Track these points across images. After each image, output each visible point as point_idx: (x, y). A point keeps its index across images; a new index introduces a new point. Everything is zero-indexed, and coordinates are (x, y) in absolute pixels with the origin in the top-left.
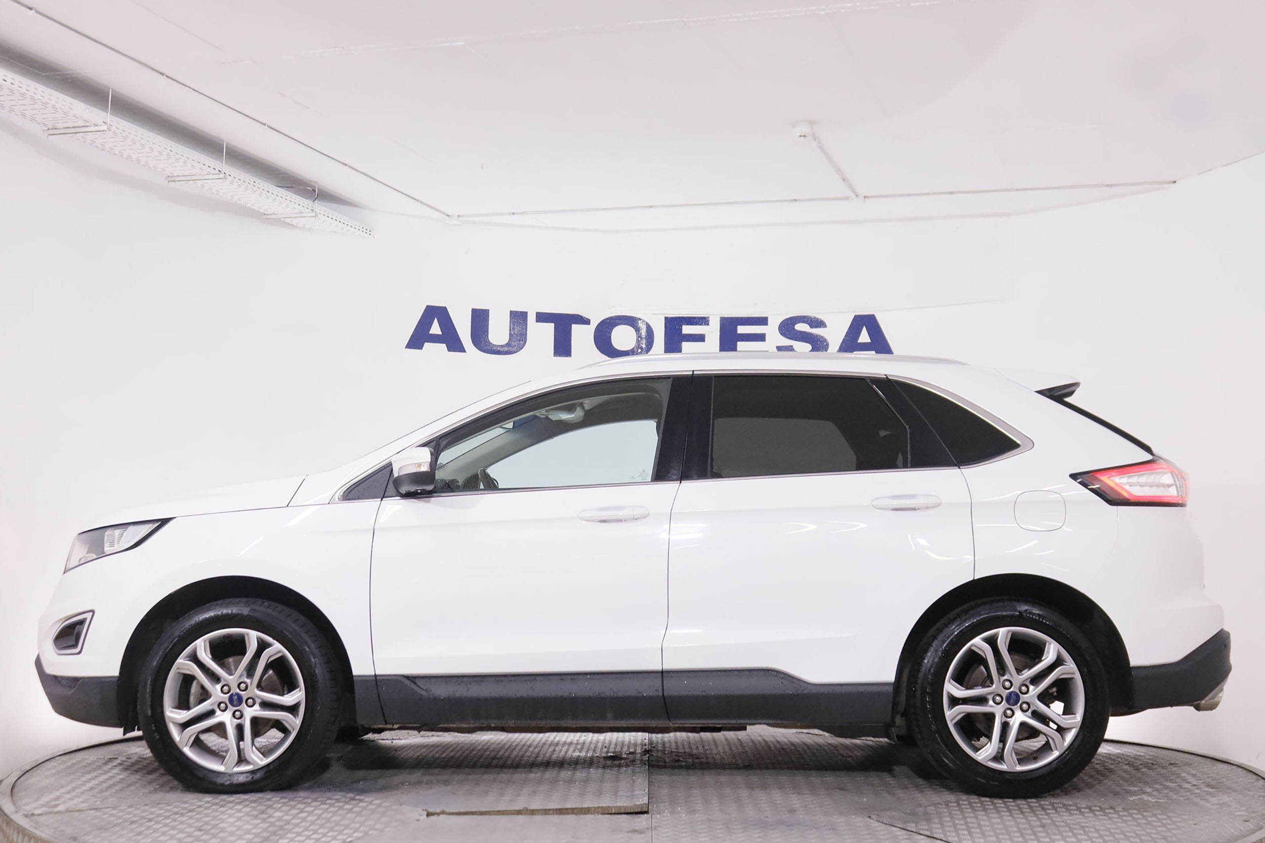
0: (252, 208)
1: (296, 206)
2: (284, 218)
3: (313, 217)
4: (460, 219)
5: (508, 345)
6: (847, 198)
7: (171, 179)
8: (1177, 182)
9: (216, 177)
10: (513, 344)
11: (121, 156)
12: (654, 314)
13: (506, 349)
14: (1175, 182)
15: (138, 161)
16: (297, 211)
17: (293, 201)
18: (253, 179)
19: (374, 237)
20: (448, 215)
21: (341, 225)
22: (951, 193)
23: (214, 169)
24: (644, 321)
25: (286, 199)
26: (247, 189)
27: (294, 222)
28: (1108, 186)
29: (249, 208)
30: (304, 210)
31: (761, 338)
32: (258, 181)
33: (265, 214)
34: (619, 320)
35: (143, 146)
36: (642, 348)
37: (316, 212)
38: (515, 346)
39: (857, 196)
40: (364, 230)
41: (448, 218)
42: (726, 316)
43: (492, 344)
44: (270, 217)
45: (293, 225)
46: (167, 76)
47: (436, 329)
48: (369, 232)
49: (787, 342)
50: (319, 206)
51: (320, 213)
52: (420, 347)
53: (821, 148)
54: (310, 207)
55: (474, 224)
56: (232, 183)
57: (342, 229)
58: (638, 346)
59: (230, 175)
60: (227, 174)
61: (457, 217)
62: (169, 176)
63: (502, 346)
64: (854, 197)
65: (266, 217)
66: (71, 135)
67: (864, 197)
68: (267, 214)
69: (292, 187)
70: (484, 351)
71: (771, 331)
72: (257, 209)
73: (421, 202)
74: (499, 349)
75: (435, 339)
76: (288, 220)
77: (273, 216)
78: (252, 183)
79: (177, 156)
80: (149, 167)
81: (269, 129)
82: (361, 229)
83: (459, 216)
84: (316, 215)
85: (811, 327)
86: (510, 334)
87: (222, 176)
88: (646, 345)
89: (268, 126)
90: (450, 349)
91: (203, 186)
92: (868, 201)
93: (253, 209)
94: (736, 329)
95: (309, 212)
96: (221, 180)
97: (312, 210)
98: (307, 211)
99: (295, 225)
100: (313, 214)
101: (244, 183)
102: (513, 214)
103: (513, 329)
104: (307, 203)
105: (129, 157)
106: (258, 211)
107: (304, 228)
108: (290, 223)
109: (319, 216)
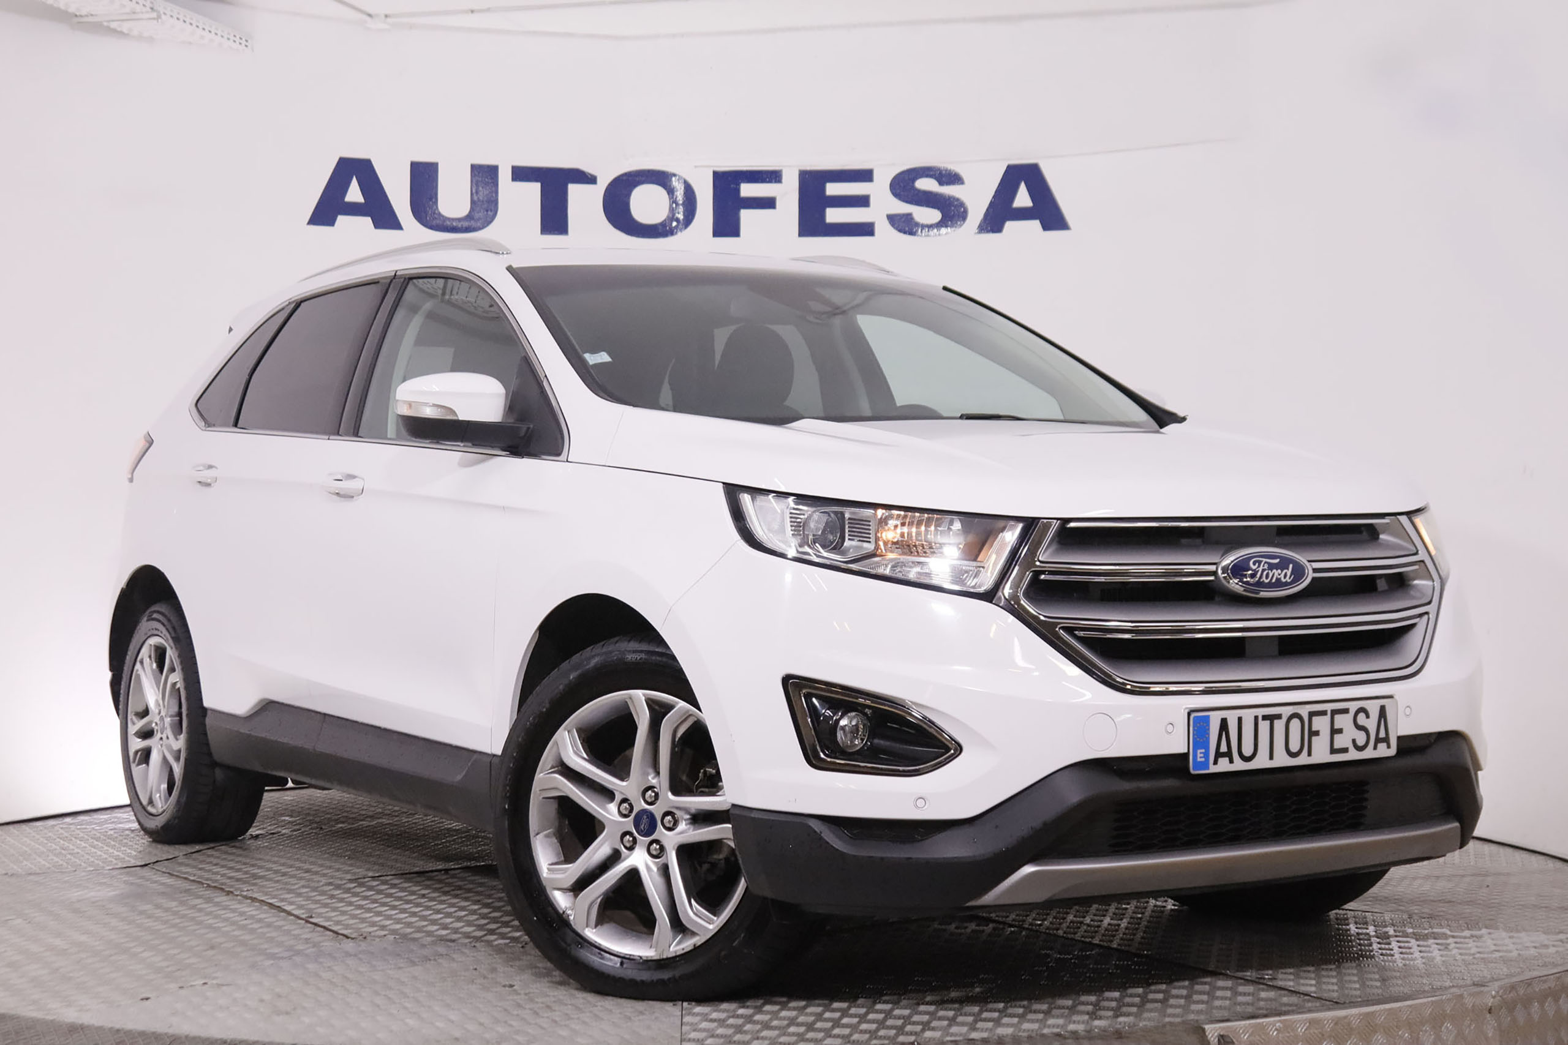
0: (55, 5)
1: (127, 2)
2: (109, 21)
3: (154, 19)
4: (389, 20)
5: (469, 217)
10: (477, 216)
12: (696, 167)
13: (466, 224)
16: (127, 10)
19: (253, 50)
20: (370, 15)
21: (199, 31)
24: (680, 178)
27: (125, 27)
29: (50, 6)
30: (138, 8)
31: (862, 201)
33: (76, 16)
34: (642, 176)
36: (678, 220)
37: (158, 12)
38: (479, 219)
40: (237, 39)
41: (369, 18)
42: (808, 168)
43: (443, 216)
44: (84, 19)
45: (121, 33)
47: (354, 194)
48: (245, 41)
49: (903, 208)
51: (165, 14)
52: (331, 222)
54: (148, 4)
55: (411, 28)
57: (202, 37)
58: (672, 217)
61: (383, 16)
63: (459, 220)
65: (76, 20)
68: (81, 16)
70: (431, 228)
71: (879, 190)
74: (454, 224)
75: (354, 210)
76: (113, 25)
77: (90, 19)
82: (232, 38)
83: (386, 16)
84: (159, 17)
85: (941, 183)
86: (473, 202)
88: (684, 215)
90: (377, 225)
93: (57, 7)
94: (824, 190)
95: (147, 12)
97: (152, 9)
98: (144, 10)
99: (125, 31)
100: (154, 15)
102: (472, 11)
103: (477, 193)
106: (66, 13)
107: (140, 38)
108: (119, 29)
109: (163, 17)
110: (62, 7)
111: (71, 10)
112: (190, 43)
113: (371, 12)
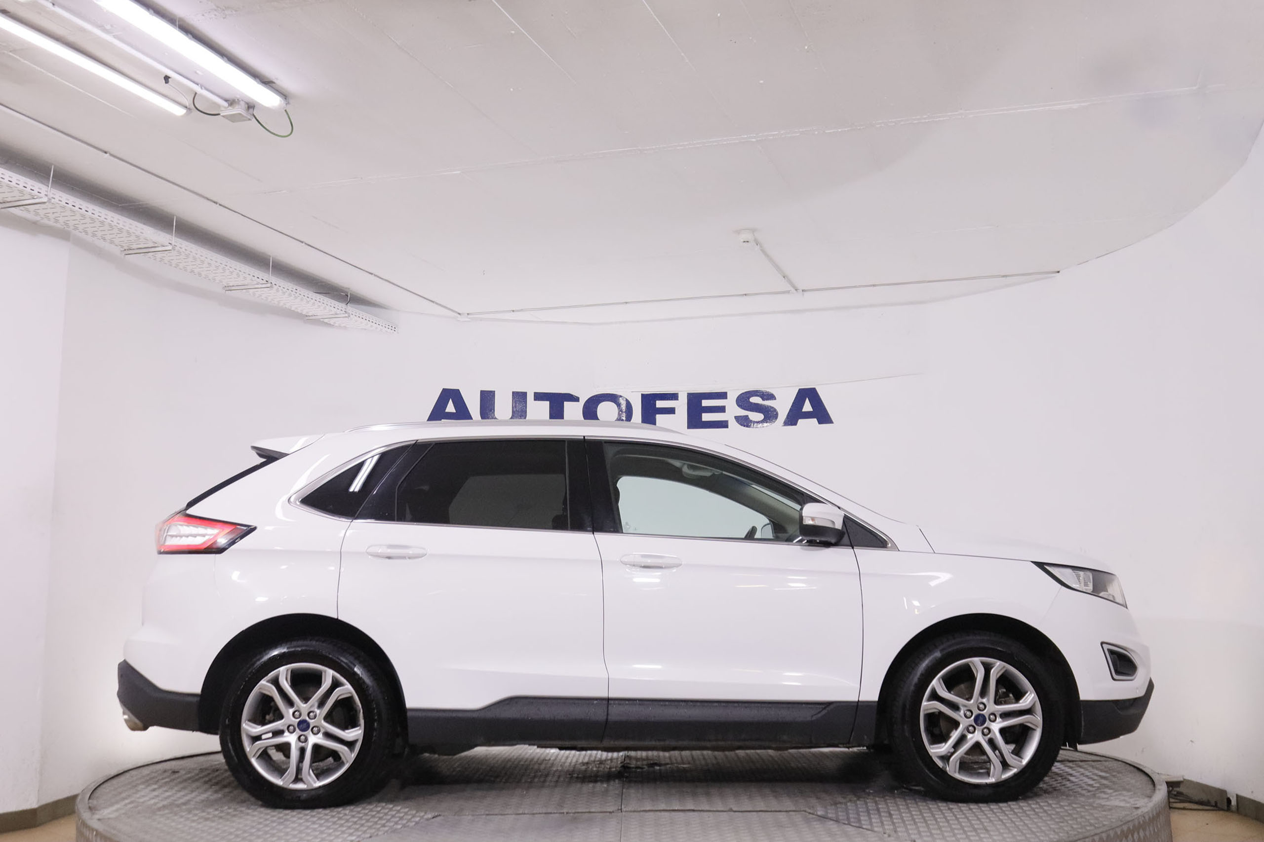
0: (296, 311)
1: (332, 309)
2: (322, 319)
3: (347, 317)
4: (469, 316)
6: (788, 292)
7: (228, 288)
8: (1061, 272)
9: (264, 286)
11: (186, 270)
12: (632, 392)
14: (1058, 272)
15: (200, 274)
16: (333, 313)
17: (329, 304)
18: (295, 287)
19: (398, 333)
20: (459, 314)
21: (370, 323)
22: (874, 286)
23: (262, 280)
25: (323, 303)
26: (290, 295)
27: (332, 322)
28: (1004, 276)
29: (293, 311)
30: (339, 312)
32: (299, 288)
33: (307, 316)
35: (217, 267)
37: (349, 313)
39: (796, 290)
40: (390, 327)
41: (458, 315)
42: (692, 392)
44: (311, 318)
45: (330, 324)
46: (220, 205)
48: (394, 329)
50: (351, 308)
51: (352, 314)
53: (764, 251)
54: (344, 310)
55: (481, 320)
56: (277, 290)
57: (372, 326)
59: (275, 284)
60: (273, 284)
61: (466, 315)
62: (226, 286)
64: (793, 290)
65: (306, 318)
66: (143, 254)
67: (803, 291)
68: (309, 316)
69: (329, 293)
72: (300, 312)
73: (437, 304)
76: (326, 321)
77: (314, 318)
78: (294, 290)
79: (231, 270)
80: (209, 279)
81: (307, 246)
82: (387, 327)
83: (468, 314)
84: (349, 316)
87: (269, 285)
89: (306, 244)
91: (254, 294)
92: (805, 293)
93: (298, 312)
95: (343, 314)
96: (268, 289)
97: (345, 312)
98: (342, 312)
99: (332, 324)
100: (347, 315)
101: (287, 291)
102: (513, 311)
104: (341, 306)
105: (192, 271)
106: (301, 314)
107: (340, 327)
108: (328, 323)
109: (351, 316)
110: (299, 311)
111: (304, 313)
112: (365, 329)
113: (460, 312)
